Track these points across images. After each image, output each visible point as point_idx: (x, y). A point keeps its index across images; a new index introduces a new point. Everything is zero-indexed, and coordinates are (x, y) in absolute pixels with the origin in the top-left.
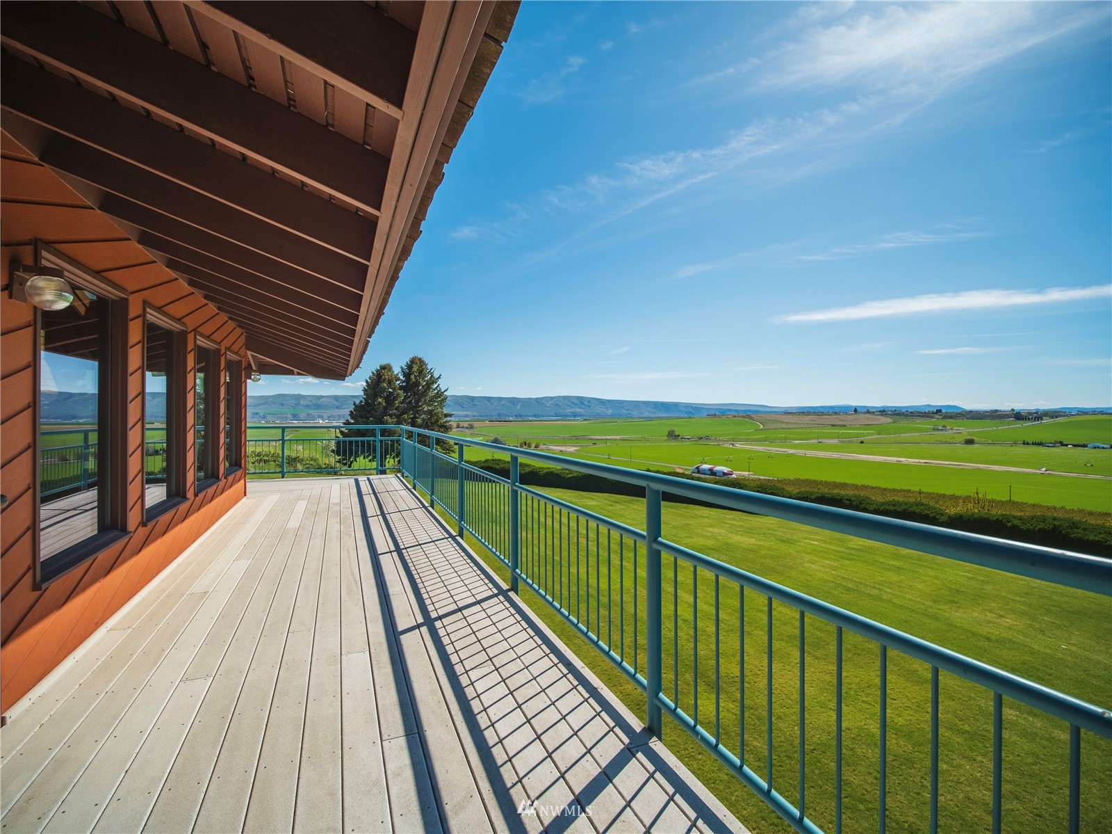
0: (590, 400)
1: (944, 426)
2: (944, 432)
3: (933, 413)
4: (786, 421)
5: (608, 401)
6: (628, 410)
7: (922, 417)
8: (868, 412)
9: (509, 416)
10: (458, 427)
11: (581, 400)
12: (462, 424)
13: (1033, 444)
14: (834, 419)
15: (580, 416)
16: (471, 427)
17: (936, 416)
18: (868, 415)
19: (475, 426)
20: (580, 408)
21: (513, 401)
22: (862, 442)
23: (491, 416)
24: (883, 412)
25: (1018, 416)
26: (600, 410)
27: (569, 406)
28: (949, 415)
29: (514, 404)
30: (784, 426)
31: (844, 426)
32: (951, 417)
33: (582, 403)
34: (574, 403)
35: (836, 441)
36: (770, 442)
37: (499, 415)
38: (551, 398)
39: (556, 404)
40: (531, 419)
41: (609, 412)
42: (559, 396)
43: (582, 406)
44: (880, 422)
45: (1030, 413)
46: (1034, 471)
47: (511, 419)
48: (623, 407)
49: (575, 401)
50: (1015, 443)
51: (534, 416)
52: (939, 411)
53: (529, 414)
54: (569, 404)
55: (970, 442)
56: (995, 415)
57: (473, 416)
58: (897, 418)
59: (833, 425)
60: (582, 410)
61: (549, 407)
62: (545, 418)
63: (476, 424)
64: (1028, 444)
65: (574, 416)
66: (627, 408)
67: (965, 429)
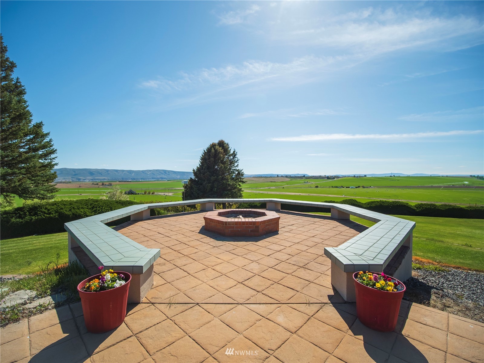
0: (169, 171)
1: (307, 182)
2: (307, 184)
3: (302, 177)
4: (254, 180)
5: (178, 172)
6: (187, 176)
7: (300, 178)
8: (282, 176)
9: (128, 179)
10: (103, 185)
11: (165, 172)
12: (105, 183)
13: (335, 187)
14: (271, 179)
15: (165, 179)
16: (111, 185)
17: (304, 178)
18: (282, 178)
19: (113, 184)
20: (164, 175)
21: (130, 172)
22: (283, 188)
23: (118, 179)
24: (287, 176)
25: (328, 178)
26: (174, 176)
27: (159, 174)
28: (308, 177)
29: (130, 173)
30: (254, 182)
31: (275, 182)
32: (308, 178)
33: (165, 173)
34: (161, 173)
35: (274, 188)
36: (251, 189)
37: (123, 178)
38: (150, 171)
39: (153, 173)
40: (141, 180)
41: (178, 177)
42: (154, 170)
43: (165, 174)
44: (286, 180)
45: (331, 177)
46: (341, 196)
47: (130, 180)
48: (185, 175)
49: (162, 172)
50: (329, 187)
51: (141, 179)
52: (304, 176)
53: (139, 178)
54: (159, 173)
55: (317, 187)
56: (320, 177)
57: (108, 179)
58: (292, 179)
59: (271, 182)
60: (165, 176)
61: (149, 175)
62: (148, 180)
63: (113, 183)
64: (333, 187)
65: (162, 179)
66: (186, 175)
67: (313, 182)
